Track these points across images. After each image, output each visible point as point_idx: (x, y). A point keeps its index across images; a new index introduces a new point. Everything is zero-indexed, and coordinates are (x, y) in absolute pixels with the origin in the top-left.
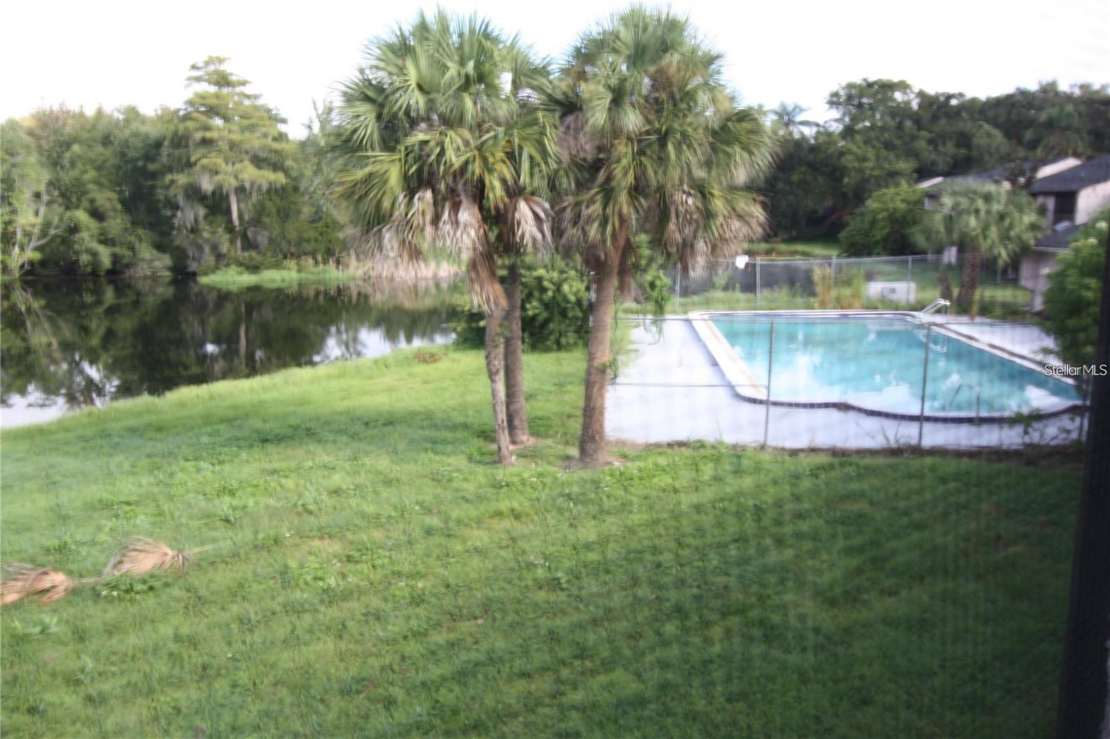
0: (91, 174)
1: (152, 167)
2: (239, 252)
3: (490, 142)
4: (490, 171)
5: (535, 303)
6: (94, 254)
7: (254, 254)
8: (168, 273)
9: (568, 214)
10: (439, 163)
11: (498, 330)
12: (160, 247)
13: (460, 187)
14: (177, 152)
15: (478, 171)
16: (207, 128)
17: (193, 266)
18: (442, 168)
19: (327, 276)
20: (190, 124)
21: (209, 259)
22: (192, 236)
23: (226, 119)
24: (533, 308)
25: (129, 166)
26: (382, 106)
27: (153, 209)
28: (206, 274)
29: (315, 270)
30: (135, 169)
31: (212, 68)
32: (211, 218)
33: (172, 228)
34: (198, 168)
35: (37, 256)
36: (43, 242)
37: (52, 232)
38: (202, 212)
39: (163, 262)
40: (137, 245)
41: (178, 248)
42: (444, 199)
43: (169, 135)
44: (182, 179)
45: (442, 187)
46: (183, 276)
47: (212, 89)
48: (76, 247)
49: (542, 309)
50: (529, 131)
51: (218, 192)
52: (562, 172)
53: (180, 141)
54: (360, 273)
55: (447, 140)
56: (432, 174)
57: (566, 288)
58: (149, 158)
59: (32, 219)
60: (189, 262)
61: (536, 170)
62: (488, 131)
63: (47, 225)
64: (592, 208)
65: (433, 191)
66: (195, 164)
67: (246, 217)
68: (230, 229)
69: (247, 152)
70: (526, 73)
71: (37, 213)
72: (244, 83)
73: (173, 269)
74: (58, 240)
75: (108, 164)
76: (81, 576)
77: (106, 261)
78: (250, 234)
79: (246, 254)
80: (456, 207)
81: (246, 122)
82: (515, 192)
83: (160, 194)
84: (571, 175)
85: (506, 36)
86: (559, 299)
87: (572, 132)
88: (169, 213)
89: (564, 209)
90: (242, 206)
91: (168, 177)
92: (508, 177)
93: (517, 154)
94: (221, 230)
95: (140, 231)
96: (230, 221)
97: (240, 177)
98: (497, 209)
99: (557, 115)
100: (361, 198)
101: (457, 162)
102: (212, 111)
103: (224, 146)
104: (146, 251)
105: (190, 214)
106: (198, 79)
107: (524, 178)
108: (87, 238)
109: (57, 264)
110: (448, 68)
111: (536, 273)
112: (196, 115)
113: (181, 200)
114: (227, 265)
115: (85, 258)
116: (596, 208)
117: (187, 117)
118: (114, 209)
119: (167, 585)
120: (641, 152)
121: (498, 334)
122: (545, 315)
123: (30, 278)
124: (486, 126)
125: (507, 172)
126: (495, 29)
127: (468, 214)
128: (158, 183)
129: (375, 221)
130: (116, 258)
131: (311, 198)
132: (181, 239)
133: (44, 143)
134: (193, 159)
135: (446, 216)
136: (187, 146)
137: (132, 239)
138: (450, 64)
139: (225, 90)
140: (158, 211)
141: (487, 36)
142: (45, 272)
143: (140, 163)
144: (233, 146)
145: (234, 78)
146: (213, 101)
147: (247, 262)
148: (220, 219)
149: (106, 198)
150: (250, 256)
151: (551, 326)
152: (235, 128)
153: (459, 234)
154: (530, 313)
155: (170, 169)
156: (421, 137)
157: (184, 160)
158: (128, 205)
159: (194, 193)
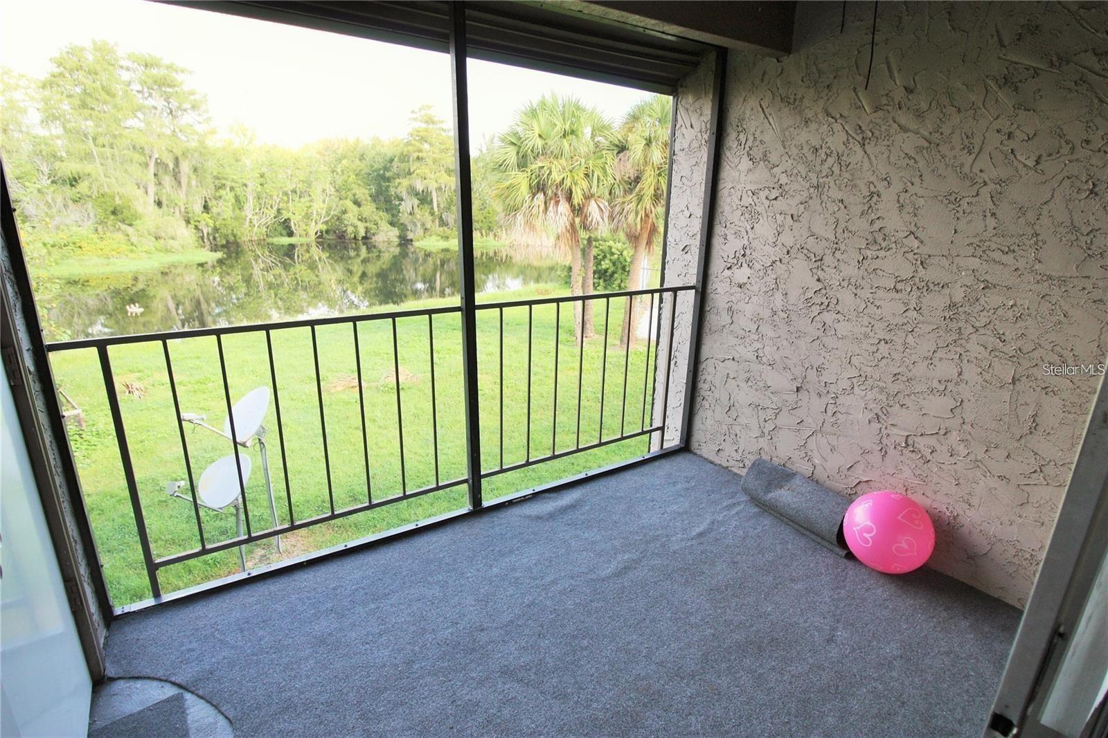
0: (353, 177)
1: (388, 174)
2: (437, 228)
3: (577, 167)
4: (576, 184)
5: (607, 261)
6: (356, 227)
7: (445, 228)
8: (397, 240)
9: (617, 209)
10: (548, 179)
11: (579, 272)
12: (392, 224)
13: (559, 193)
14: (403, 165)
15: (569, 184)
16: (420, 151)
17: (410, 236)
18: (550, 182)
19: (488, 244)
20: (410, 148)
21: (420, 231)
22: (410, 217)
23: (431, 145)
24: (605, 264)
25: (375, 174)
26: (520, 147)
27: (388, 201)
28: (418, 240)
29: (481, 240)
30: (378, 175)
31: (423, 112)
32: (421, 206)
33: (399, 212)
34: (414, 175)
35: (324, 227)
36: (327, 219)
37: (332, 213)
38: (416, 202)
39: (394, 233)
40: (379, 222)
41: (402, 224)
42: (551, 199)
43: (398, 154)
44: (405, 182)
45: (550, 192)
46: (405, 242)
47: (424, 126)
48: (346, 222)
49: (611, 265)
50: (598, 161)
51: (425, 191)
52: (616, 186)
53: (404, 158)
54: (507, 243)
55: (554, 166)
56: (544, 185)
57: (625, 253)
58: (386, 169)
59: (322, 205)
60: (408, 233)
61: (601, 184)
62: (577, 161)
63: (329, 209)
64: (631, 205)
65: (544, 194)
66: (413, 172)
67: (442, 206)
68: (432, 214)
69: (443, 166)
70: (599, 129)
71: (324, 202)
72: (442, 122)
73: (400, 237)
74: (335, 218)
75: (363, 172)
76: (369, 382)
77: (362, 233)
78: (443, 217)
79: (441, 229)
80: (557, 203)
81: (443, 147)
82: (588, 197)
83: (392, 191)
84: (621, 187)
85: (589, 107)
86: (622, 259)
87: (622, 162)
88: (397, 203)
89: (615, 206)
90: (440, 199)
91: (397, 181)
92: (585, 187)
93: (591, 175)
94: (427, 214)
95: (381, 213)
96: (432, 208)
97: (439, 181)
98: (579, 205)
99: (615, 152)
100: (506, 198)
101: (558, 180)
102: (423, 140)
103: (430, 161)
104: (384, 226)
105: (408, 204)
106: (415, 119)
107: (594, 190)
108: (351, 217)
109: (335, 232)
110: (555, 125)
111: (608, 244)
112: (413, 142)
113: (404, 195)
114: (430, 235)
115: (350, 229)
116: (633, 205)
117: (408, 144)
118: (366, 200)
119: (409, 388)
120: (660, 175)
121: (579, 275)
122: (612, 269)
123: (321, 240)
124: (575, 158)
125: (585, 184)
126: (582, 103)
127: (564, 207)
128: (391, 184)
129: (513, 210)
130: (367, 230)
131: (480, 195)
132: (404, 218)
133: (326, 158)
134: (412, 170)
135: (550, 208)
136: (408, 161)
137: (377, 218)
138: (557, 123)
139: (431, 126)
140: (390, 202)
141: (578, 108)
142: (328, 237)
143: (382, 172)
144: (435, 161)
145: (436, 119)
146: (422, 134)
147: (441, 234)
148: (426, 206)
149: (363, 193)
150: (444, 230)
151: (616, 275)
152: (437, 151)
153: (557, 218)
154: (604, 267)
155: (398, 176)
156: (540, 164)
157: (407, 170)
158: (374, 198)
159: (413, 192)
